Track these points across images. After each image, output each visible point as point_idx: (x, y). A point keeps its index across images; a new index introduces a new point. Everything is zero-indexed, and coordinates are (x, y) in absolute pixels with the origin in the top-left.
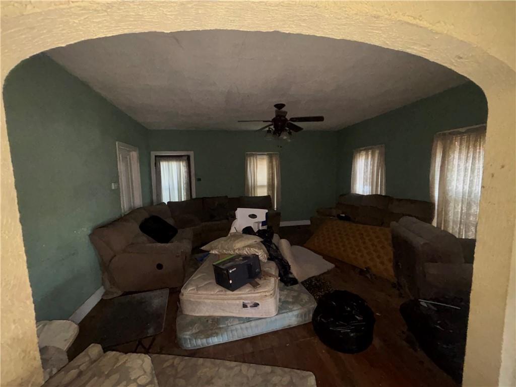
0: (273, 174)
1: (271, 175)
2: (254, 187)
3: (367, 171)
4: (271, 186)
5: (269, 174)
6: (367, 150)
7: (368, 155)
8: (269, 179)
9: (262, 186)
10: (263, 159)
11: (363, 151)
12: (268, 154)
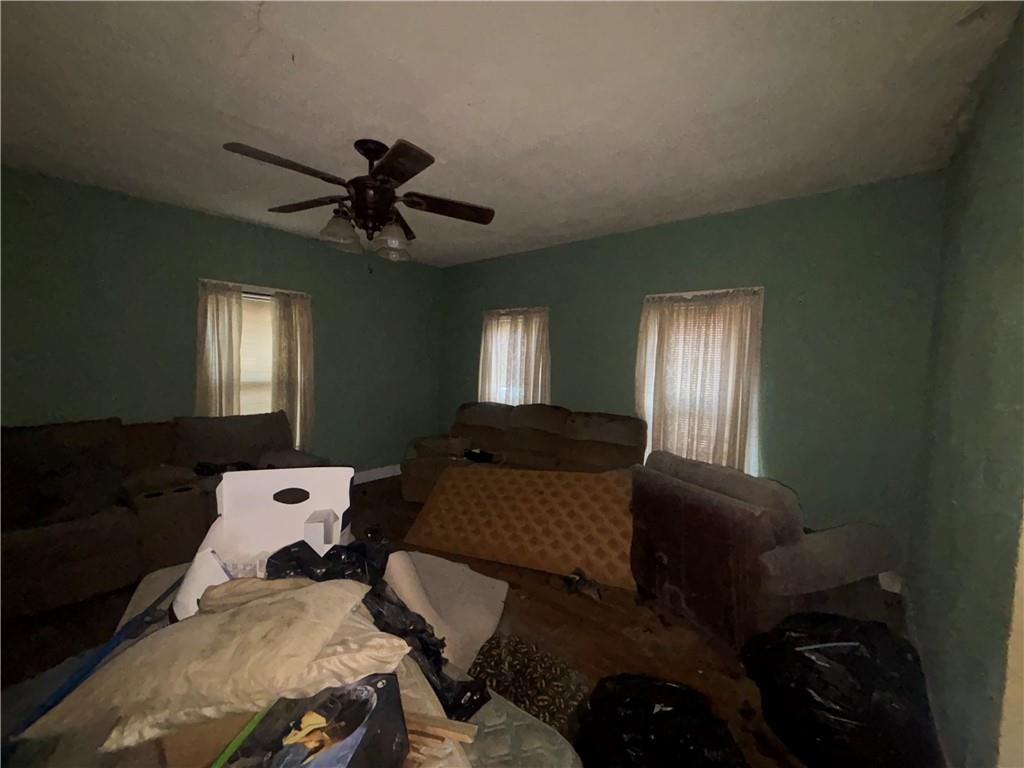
0: (291, 351)
1: (284, 355)
2: (230, 386)
3: (515, 358)
4: (284, 384)
5: (279, 349)
6: (513, 315)
7: (516, 326)
8: (278, 366)
9: (256, 386)
10: (262, 305)
11: (504, 317)
12: (276, 295)
